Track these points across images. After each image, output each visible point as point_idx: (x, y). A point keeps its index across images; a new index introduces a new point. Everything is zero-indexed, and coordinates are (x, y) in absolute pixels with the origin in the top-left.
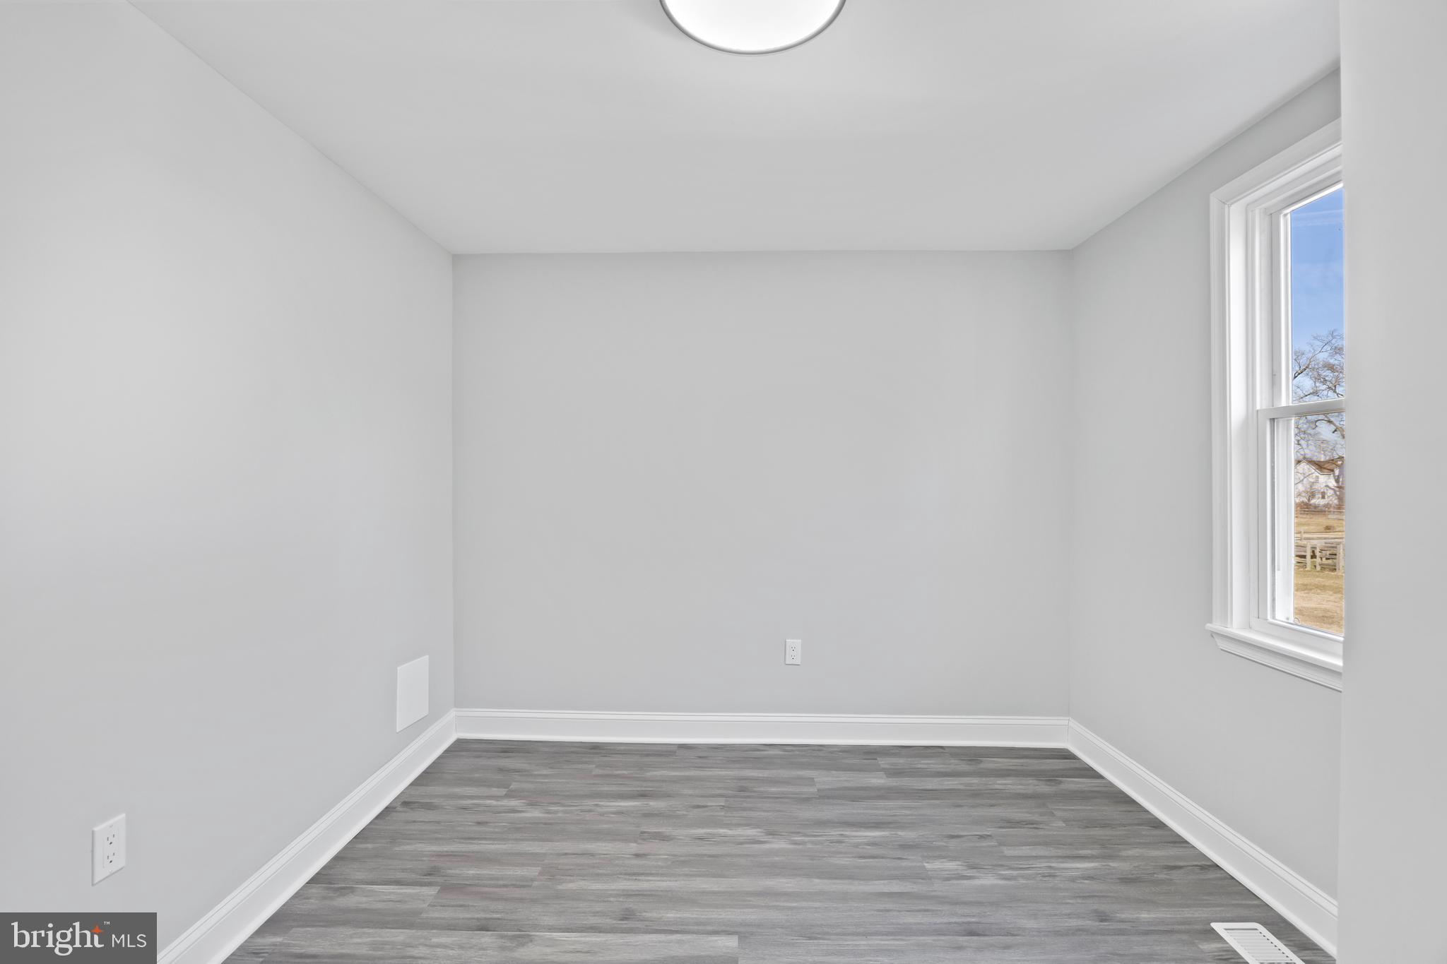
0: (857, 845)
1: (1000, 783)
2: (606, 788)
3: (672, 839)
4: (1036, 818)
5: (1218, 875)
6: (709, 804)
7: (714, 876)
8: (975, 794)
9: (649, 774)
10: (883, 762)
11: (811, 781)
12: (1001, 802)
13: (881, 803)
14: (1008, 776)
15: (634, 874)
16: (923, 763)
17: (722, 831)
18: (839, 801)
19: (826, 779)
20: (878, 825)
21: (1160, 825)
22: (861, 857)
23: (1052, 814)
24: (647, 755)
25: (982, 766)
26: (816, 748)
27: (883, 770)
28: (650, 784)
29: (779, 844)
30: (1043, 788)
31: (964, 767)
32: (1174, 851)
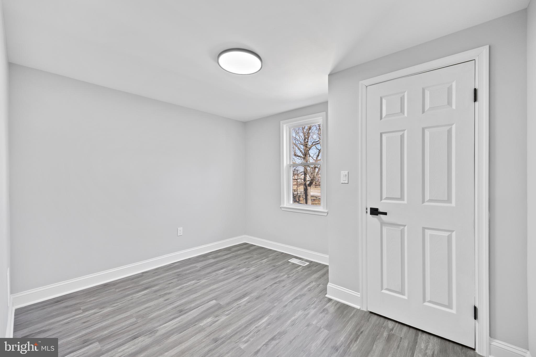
0: (222, 274)
1: (239, 252)
2: (129, 292)
3: (172, 293)
4: (251, 256)
5: (284, 254)
6: (173, 281)
7: (195, 293)
8: (236, 256)
9: (141, 283)
10: (210, 257)
11: (196, 267)
12: (242, 255)
13: (218, 265)
14: (239, 251)
15: (171, 303)
16: (219, 254)
17: (184, 285)
18: (208, 268)
19: (199, 265)
20: (222, 269)
21: (271, 250)
22: (225, 275)
23: (253, 254)
24: (133, 279)
25: (232, 250)
26: (188, 259)
27: (211, 258)
28: (145, 285)
29: (203, 281)
30: (247, 251)
31: (228, 252)
32: (276, 253)
